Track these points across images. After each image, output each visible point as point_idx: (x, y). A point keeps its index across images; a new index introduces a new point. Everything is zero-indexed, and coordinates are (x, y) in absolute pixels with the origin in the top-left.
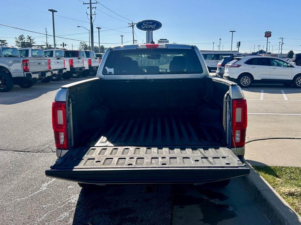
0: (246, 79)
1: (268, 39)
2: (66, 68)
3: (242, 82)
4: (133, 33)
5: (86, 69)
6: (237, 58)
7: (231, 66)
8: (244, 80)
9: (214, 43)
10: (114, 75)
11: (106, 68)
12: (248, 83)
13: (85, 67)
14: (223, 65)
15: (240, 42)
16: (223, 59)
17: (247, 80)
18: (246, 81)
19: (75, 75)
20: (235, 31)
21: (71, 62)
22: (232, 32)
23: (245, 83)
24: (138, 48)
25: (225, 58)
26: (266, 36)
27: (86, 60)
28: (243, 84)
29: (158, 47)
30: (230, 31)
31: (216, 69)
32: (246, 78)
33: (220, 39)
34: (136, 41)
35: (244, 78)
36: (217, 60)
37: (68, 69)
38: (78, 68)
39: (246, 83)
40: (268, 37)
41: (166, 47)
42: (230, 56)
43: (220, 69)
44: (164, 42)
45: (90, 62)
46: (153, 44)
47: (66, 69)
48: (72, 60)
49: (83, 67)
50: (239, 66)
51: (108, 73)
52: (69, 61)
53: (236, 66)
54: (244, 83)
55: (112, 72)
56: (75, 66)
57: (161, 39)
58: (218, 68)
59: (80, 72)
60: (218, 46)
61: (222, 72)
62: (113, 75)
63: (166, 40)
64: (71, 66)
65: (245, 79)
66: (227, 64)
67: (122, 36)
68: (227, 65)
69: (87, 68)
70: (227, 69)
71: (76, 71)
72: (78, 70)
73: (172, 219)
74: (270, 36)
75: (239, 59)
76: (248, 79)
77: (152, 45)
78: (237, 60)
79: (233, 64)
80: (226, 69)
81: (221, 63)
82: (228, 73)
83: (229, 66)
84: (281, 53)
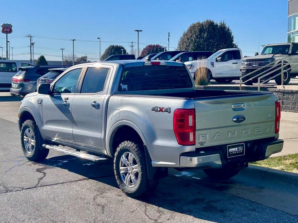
1: (7, 35)
11: (121, 84)
24: (145, 65)
26: (3, 31)
29: (160, 64)
40: (7, 32)
51: (123, 90)
55: (126, 89)
62: (126, 91)
74: (10, 31)
84: (31, 60)
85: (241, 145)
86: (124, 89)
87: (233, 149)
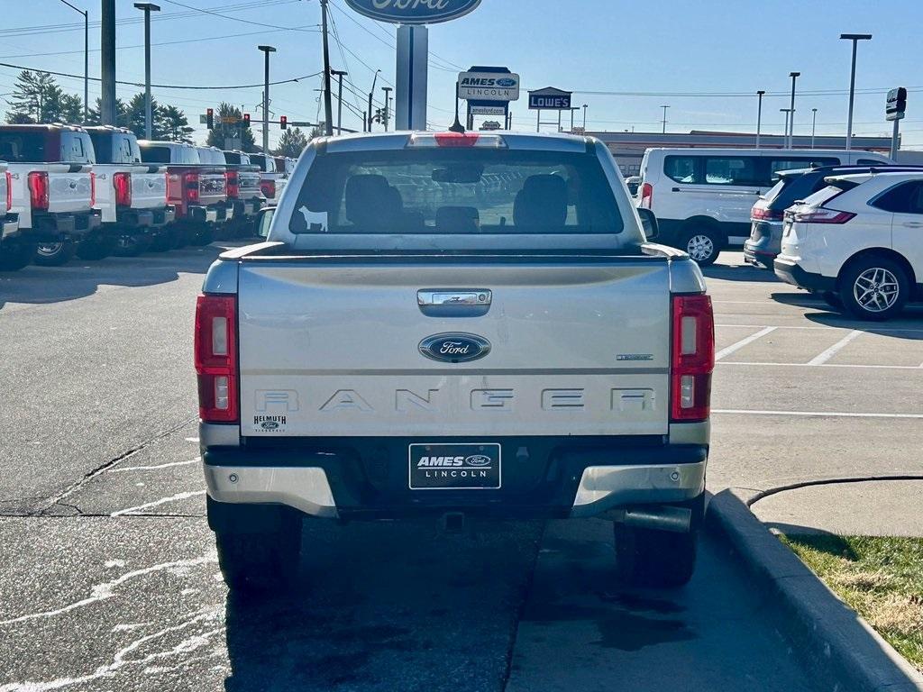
0: (879, 281)
2: (16, 215)
3: (860, 292)
4: (325, 32)
5: (104, 219)
6: (838, 178)
7: (811, 219)
8: (867, 285)
9: (761, 93)
10: (327, 233)
12: (890, 297)
13: (99, 212)
14: (776, 212)
15: (902, 94)
16: (781, 184)
17: (884, 283)
18: (877, 289)
19: (45, 251)
20: (869, 37)
21: (39, 186)
22: (855, 38)
23: (875, 297)
24: (409, 145)
25: (787, 179)
27: (103, 177)
28: (864, 302)
30: (844, 37)
31: (744, 230)
32: (880, 274)
33: (794, 75)
34: (341, 74)
35: (870, 275)
36: (757, 189)
37: (25, 222)
38: (70, 214)
39: (880, 297)
41: (504, 145)
42: (810, 170)
43: (764, 230)
44: (491, 82)
45: (122, 186)
46: (459, 134)
47: (14, 217)
48: (42, 177)
49: (93, 212)
50: (845, 217)
51: (309, 228)
52: (29, 180)
53: (833, 215)
54: (869, 296)
55: (321, 225)
56: (58, 203)
57: (474, 69)
58: (753, 226)
59: (78, 237)
60: (787, 111)
61: (770, 247)
62: (324, 232)
63: (505, 70)
64: (39, 206)
65: (873, 281)
66: (794, 208)
67: (267, 49)
68: (793, 214)
69: (109, 215)
70: (793, 231)
71: (61, 228)
72: (69, 226)
73: (513, 643)
75: (846, 186)
76: (888, 280)
77: (457, 138)
78: (837, 191)
79: (818, 207)
80: (785, 233)
81: (770, 202)
82: (796, 249)
83: (800, 217)
85: (482, 449)
86: (312, 225)
87: (441, 459)
